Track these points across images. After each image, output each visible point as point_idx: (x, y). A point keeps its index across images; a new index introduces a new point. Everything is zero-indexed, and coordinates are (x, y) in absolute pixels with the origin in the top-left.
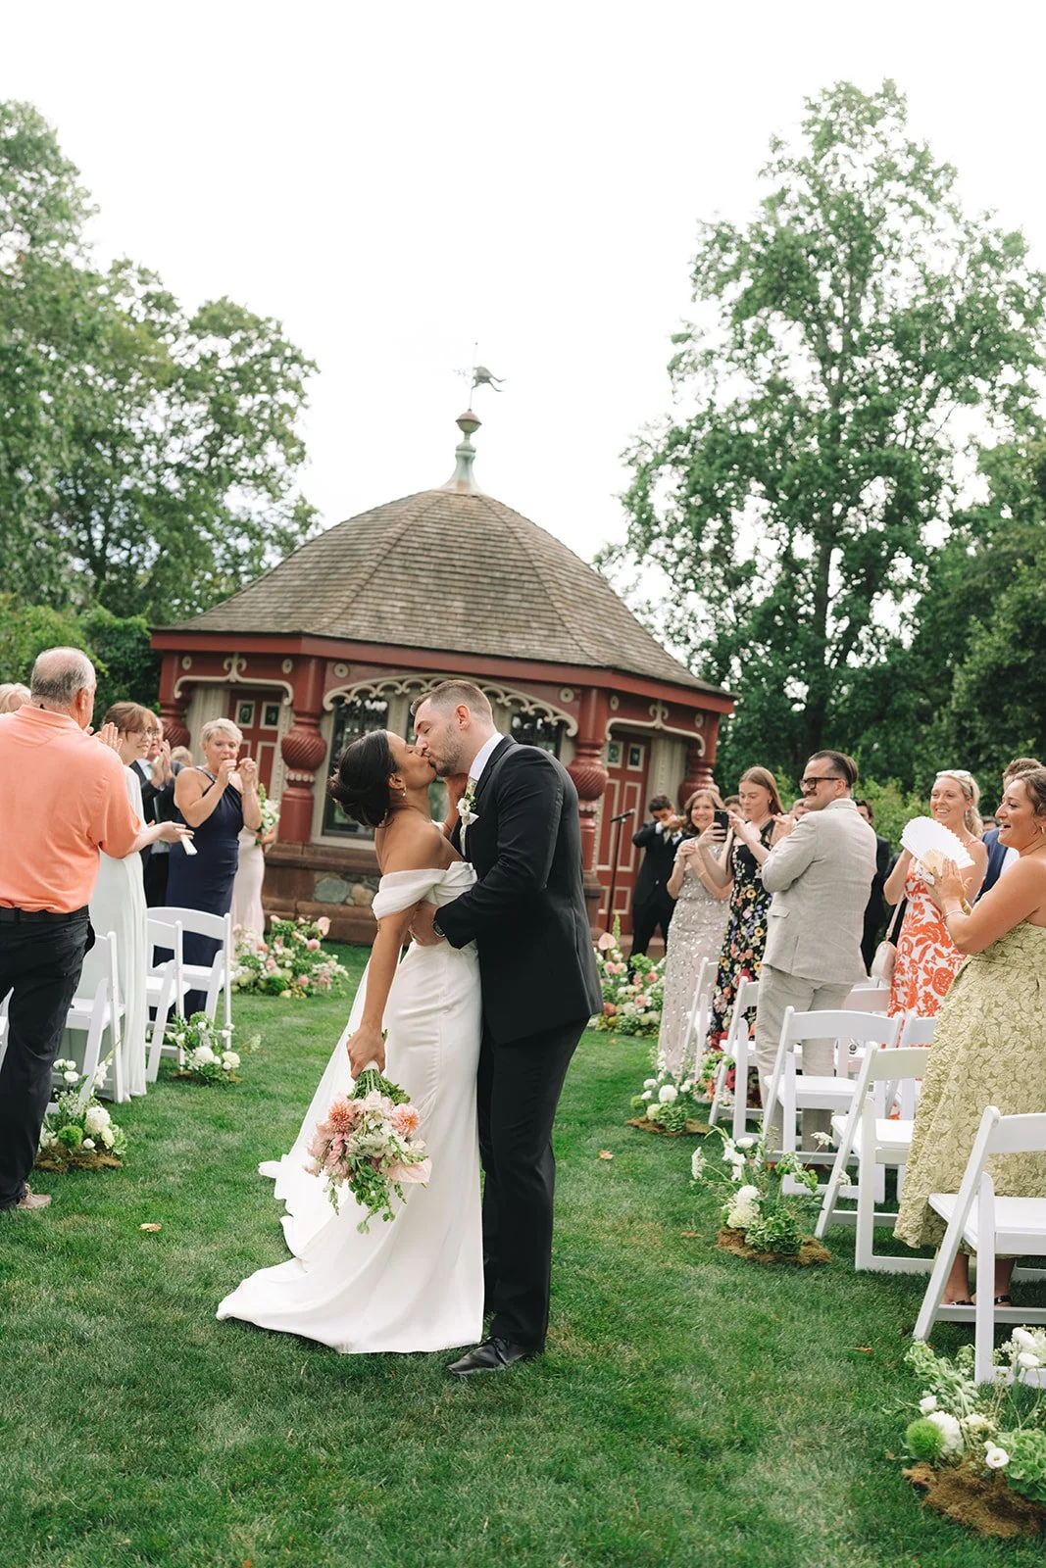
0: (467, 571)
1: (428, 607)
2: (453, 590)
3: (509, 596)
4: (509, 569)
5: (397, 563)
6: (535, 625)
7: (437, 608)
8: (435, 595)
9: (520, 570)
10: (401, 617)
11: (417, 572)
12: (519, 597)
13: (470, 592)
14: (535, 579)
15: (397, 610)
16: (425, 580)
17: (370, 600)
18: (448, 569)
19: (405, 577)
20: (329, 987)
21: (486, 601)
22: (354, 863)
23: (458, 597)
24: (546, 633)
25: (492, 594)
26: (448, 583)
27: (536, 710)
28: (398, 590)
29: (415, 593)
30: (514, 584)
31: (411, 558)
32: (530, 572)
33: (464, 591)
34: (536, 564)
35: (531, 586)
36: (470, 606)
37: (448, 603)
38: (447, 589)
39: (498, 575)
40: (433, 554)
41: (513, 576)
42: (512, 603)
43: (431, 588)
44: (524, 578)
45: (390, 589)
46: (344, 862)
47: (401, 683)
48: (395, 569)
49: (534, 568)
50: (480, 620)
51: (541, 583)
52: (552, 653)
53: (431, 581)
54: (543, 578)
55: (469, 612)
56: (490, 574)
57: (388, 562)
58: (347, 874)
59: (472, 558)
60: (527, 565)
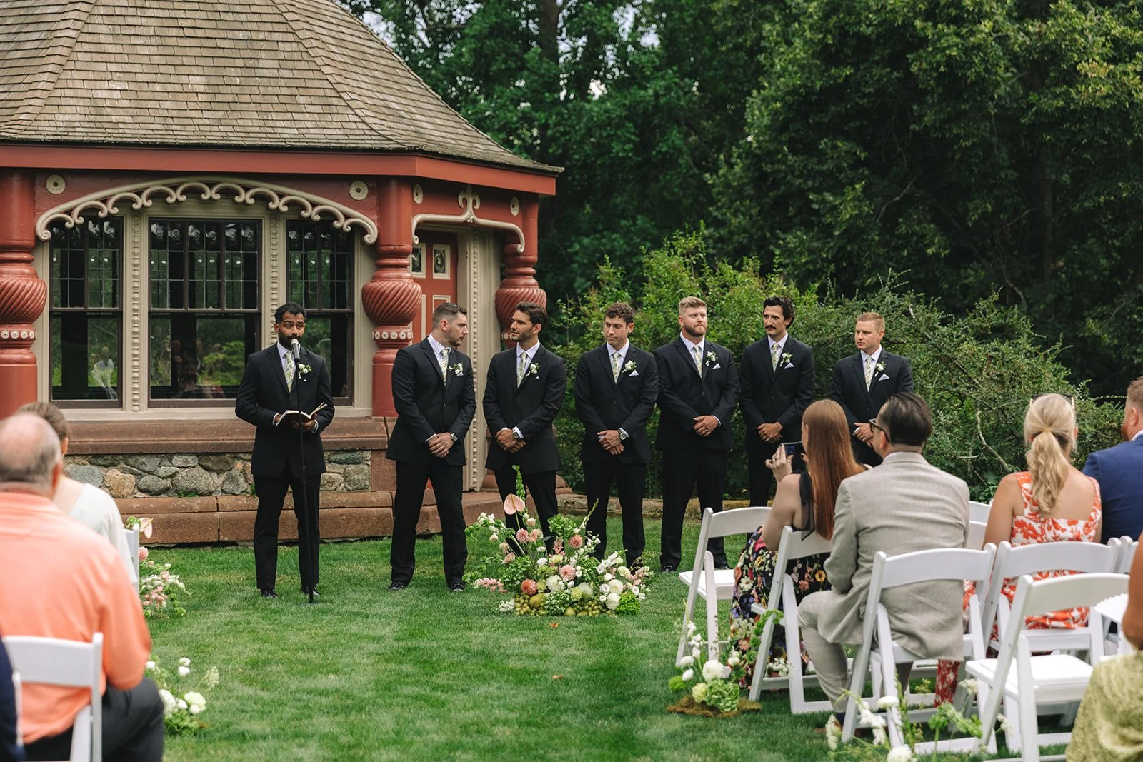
0: (200, 33)
1: (158, 87)
2: (186, 61)
3: (262, 63)
4: (254, 27)
5: (103, 29)
6: (301, 100)
7: (169, 88)
8: (163, 69)
9: (269, 27)
10: (126, 103)
11: (134, 40)
12: (275, 64)
13: (209, 62)
14: (290, 37)
15: (117, 95)
16: (146, 51)
17: (78, 84)
18: (174, 32)
19: (119, 49)
20: (164, 604)
21: (232, 72)
22: (104, 441)
23: (195, 70)
24: (318, 109)
25: (239, 63)
26: (178, 51)
27: (321, 213)
28: (112, 67)
29: (137, 68)
30: (265, 45)
31: (120, 21)
32: (283, 28)
33: (201, 62)
34: (289, 16)
35: (287, 47)
36: (214, 81)
37: (184, 79)
38: (177, 61)
39: (241, 35)
40: (149, 13)
41: (261, 36)
42: (266, 73)
43: (156, 59)
44: (277, 37)
45: (102, 67)
46: (91, 441)
47: (139, 193)
48: (102, 39)
49: (287, 23)
50: (230, 98)
51: (301, 41)
52: (332, 134)
53: (153, 50)
54: (301, 34)
55: (213, 90)
56: (230, 35)
57: (91, 28)
58: (97, 456)
59: (204, 15)
60: (277, 18)
